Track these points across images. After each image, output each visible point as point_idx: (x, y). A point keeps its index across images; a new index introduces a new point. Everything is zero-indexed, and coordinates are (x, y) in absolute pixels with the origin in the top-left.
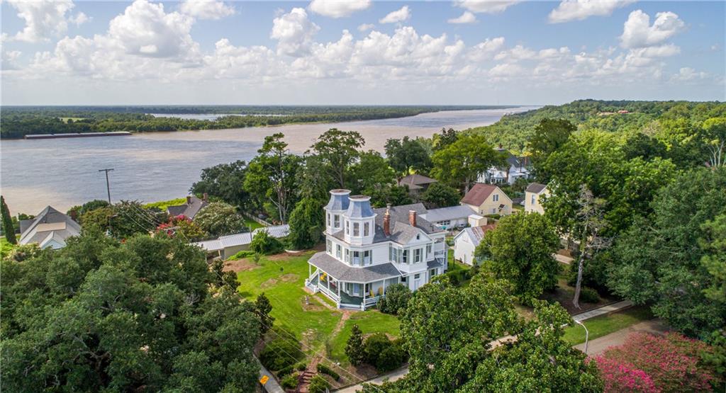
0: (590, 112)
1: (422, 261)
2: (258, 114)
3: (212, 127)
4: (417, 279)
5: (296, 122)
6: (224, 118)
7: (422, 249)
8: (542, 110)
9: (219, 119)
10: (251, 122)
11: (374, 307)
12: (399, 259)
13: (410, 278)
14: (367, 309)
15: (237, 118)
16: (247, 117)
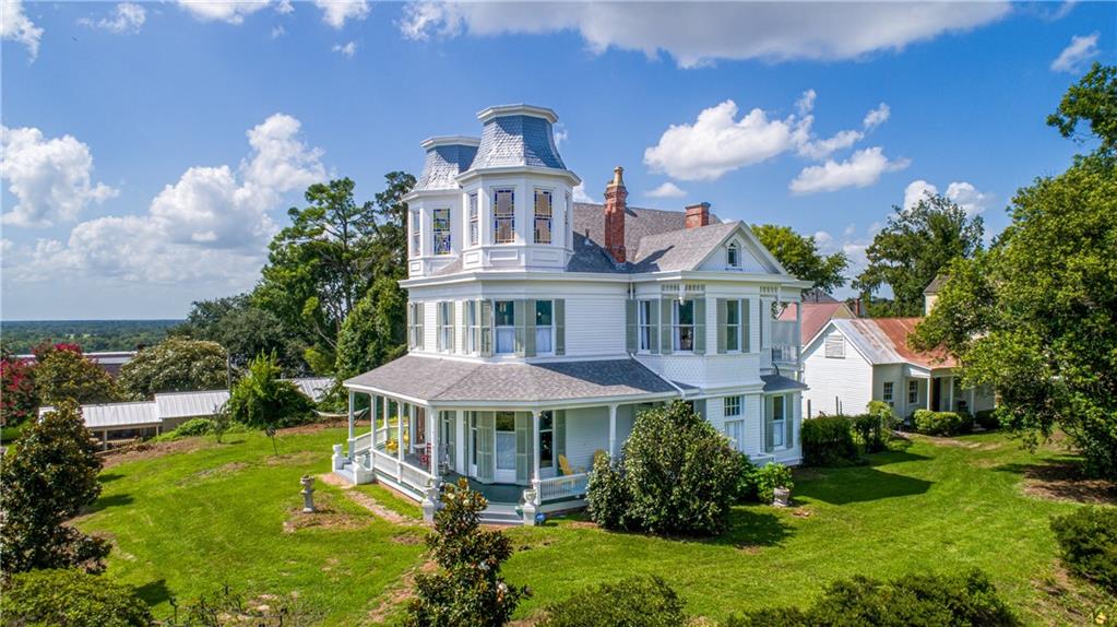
1: (746, 348)
4: (735, 418)
7: (746, 302)
11: (580, 513)
12: (666, 333)
13: (709, 406)
14: (544, 520)
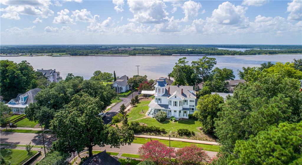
3: (241, 54)
4: (175, 112)
5: (285, 53)
6: (248, 50)
9: (246, 51)
15: (254, 50)
16: (259, 50)
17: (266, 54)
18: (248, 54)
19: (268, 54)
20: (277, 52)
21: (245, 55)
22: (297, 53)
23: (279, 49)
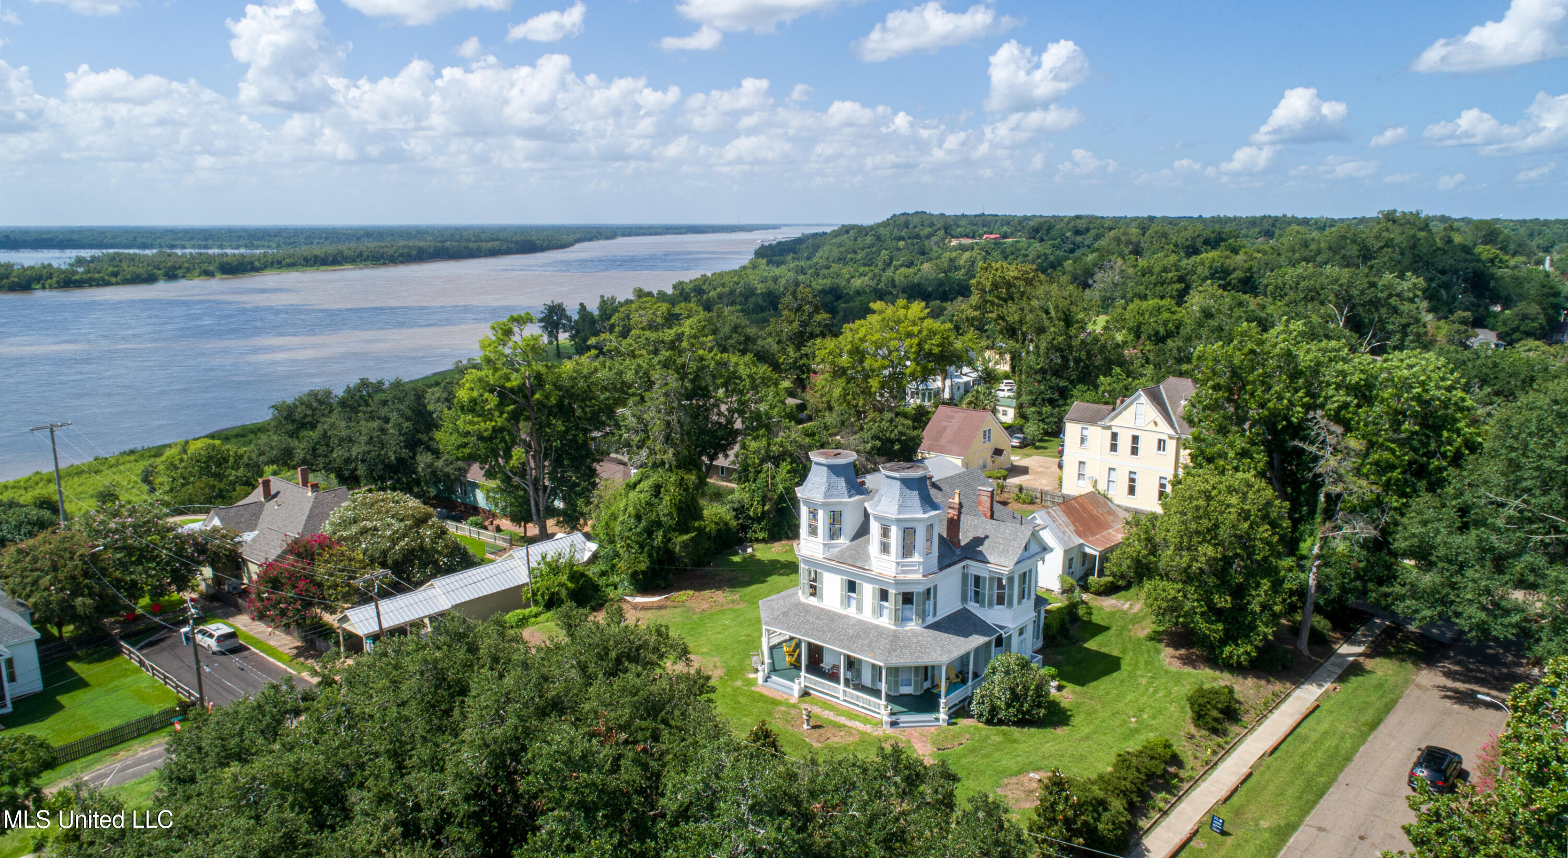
0: (934, 239)
1: (1029, 596)
2: (184, 247)
3: (68, 282)
5: (292, 265)
6: (94, 259)
7: (1030, 571)
8: (836, 234)
9: (80, 261)
10: (174, 268)
12: (990, 597)
13: (1013, 637)
15: (132, 258)
16: (154, 255)
17: (208, 274)
18: (113, 280)
19: (219, 276)
20: (257, 264)
21: (98, 285)
22: (339, 264)
23: (238, 247)
